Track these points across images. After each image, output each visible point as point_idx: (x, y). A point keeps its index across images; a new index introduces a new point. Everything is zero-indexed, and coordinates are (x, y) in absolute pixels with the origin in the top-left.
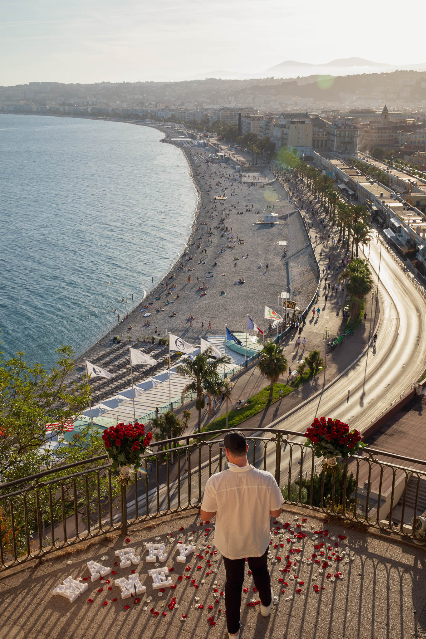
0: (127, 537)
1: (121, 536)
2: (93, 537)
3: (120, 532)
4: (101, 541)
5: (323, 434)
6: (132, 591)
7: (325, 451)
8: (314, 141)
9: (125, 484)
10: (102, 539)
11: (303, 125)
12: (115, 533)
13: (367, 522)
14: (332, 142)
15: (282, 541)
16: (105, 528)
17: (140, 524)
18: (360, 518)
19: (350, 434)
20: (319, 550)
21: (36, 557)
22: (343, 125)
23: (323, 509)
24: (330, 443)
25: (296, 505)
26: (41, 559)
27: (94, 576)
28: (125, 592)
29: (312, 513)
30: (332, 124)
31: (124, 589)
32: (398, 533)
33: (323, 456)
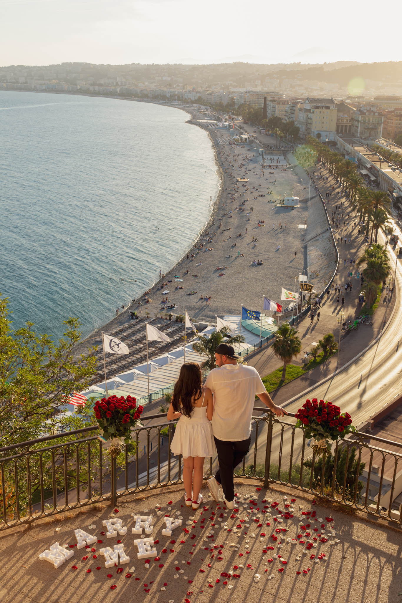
0: (116, 508)
1: (109, 507)
2: (82, 506)
3: (109, 503)
4: (91, 511)
5: (313, 415)
6: (116, 560)
7: (316, 433)
8: (338, 126)
9: (115, 456)
10: (91, 508)
11: (328, 110)
12: (105, 504)
13: (356, 505)
14: (356, 128)
15: (269, 520)
16: (95, 498)
17: (129, 496)
18: (349, 500)
19: (341, 417)
20: (305, 531)
21: (26, 522)
22: (367, 111)
23: (312, 491)
24: (320, 424)
25: (285, 485)
26: (30, 525)
27: (81, 544)
28: (108, 562)
29: (301, 494)
30: (357, 110)
31: (108, 558)
32: (385, 518)
33: (313, 438)
